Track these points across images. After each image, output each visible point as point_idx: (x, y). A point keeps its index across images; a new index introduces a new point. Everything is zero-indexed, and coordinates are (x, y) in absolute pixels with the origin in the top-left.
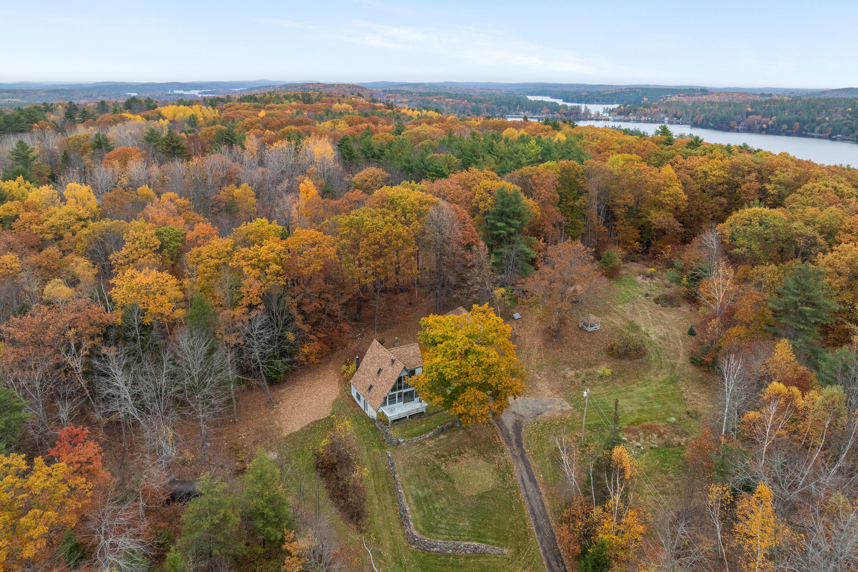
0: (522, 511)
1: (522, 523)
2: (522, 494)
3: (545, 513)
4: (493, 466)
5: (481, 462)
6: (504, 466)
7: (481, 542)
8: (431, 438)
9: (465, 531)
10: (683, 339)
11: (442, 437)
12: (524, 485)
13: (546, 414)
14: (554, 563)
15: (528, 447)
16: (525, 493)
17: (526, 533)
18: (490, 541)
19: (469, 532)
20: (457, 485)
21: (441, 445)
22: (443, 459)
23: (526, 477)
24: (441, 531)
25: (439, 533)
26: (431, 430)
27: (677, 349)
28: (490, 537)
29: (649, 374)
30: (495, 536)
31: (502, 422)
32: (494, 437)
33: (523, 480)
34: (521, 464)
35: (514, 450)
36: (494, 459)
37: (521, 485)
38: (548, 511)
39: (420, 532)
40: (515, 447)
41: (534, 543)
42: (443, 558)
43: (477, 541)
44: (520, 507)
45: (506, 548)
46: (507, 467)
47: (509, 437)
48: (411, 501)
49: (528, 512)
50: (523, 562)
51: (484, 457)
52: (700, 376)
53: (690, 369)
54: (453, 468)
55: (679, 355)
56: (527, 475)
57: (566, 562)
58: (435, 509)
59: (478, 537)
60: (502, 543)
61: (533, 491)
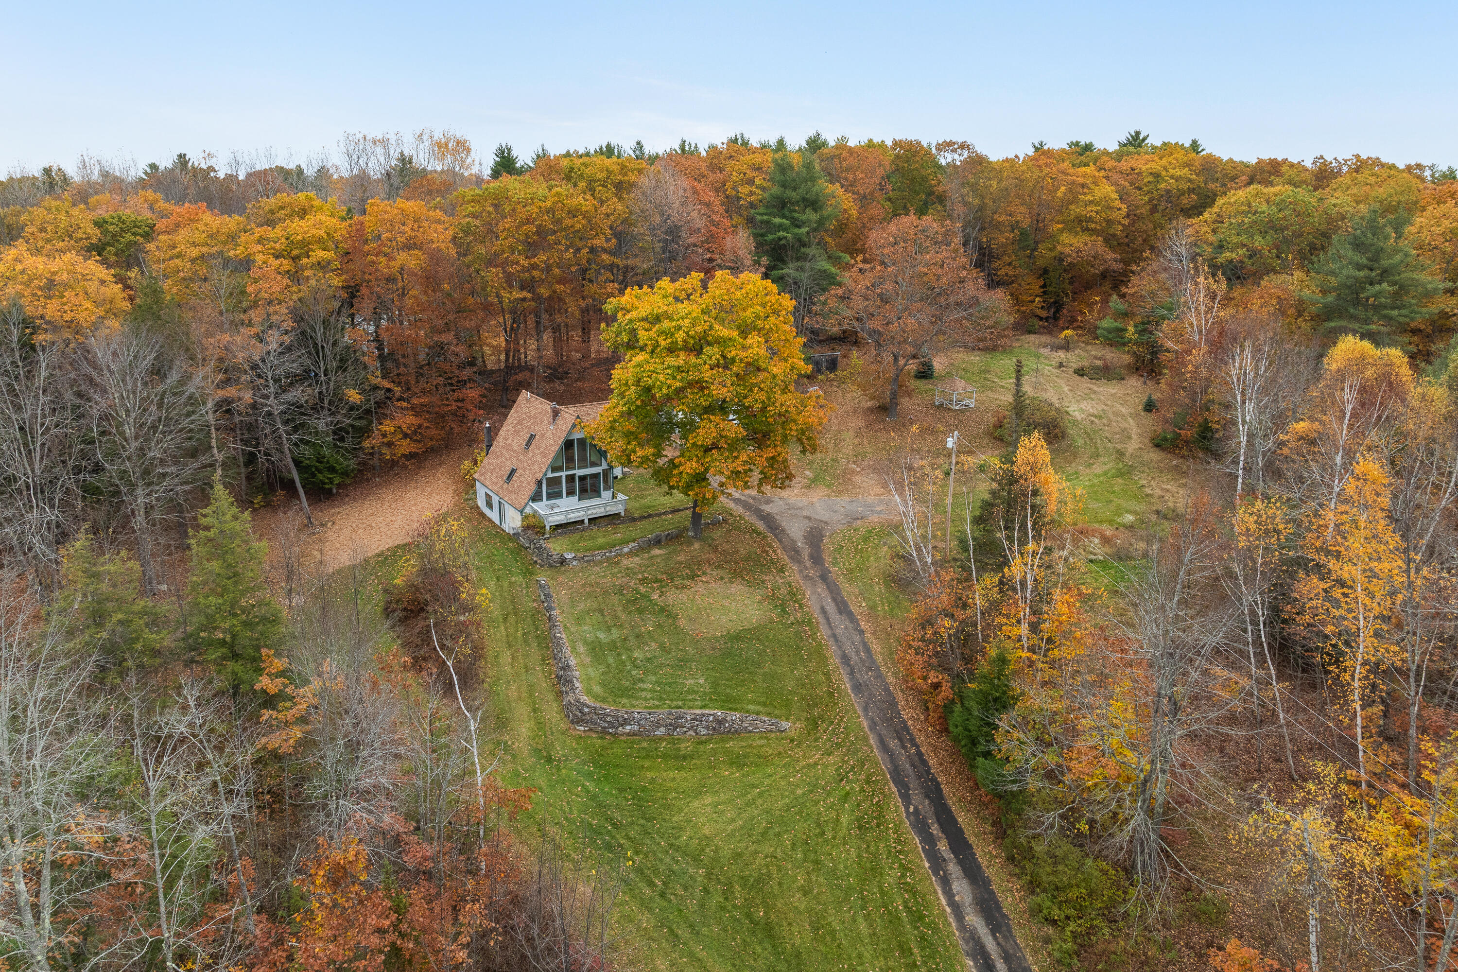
0: (824, 660)
1: (822, 678)
2: (824, 632)
3: (873, 662)
4: (763, 592)
5: (736, 588)
6: (784, 591)
7: (730, 709)
8: (632, 553)
9: (696, 692)
10: (1135, 416)
11: (657, 552)
12: (828, 619)
13: (874, 518)
14: (893, 744)
15: (835, 563)
16: (829, 632)
17: (831, 695)
18: (751, 707)
19: (705, 694)
20: (683, 623)
21: (653, 565)
22: (655, 585)
23: (831, 608)
24: (644, 694)
25: (637, 698)
26: (634, 541)
27: (1125, 429)
28: (750, 702)
29: (1073, 465)
30: (763, 699)
31: (783, 531)
32: (766, 552)
33: (824, 611)
34: (821, 589)
35: (807, 569)
36: (763, 582)
37: (821, 620)
38: (879, 659)
39: (596, 697)
40: (808, 564)
41: (847, 711)
42: (645, 744)
43: (722, 708)
44: (819, 653)
45: (787, 719)
46: (791, 593)
47: (796, 551)
48: (581, 649)
49: (834, 661)
50: (824, 744)
51: (744, 579)
52: (1174, 462)
53: (1155, 455)
54: (674, 598)
55: (1130, 438)
56: (833, 605)
57: (920, 739)
58: (633, 661)
59: (723, 701)
60: (776, 712)
61: (846, 628)
